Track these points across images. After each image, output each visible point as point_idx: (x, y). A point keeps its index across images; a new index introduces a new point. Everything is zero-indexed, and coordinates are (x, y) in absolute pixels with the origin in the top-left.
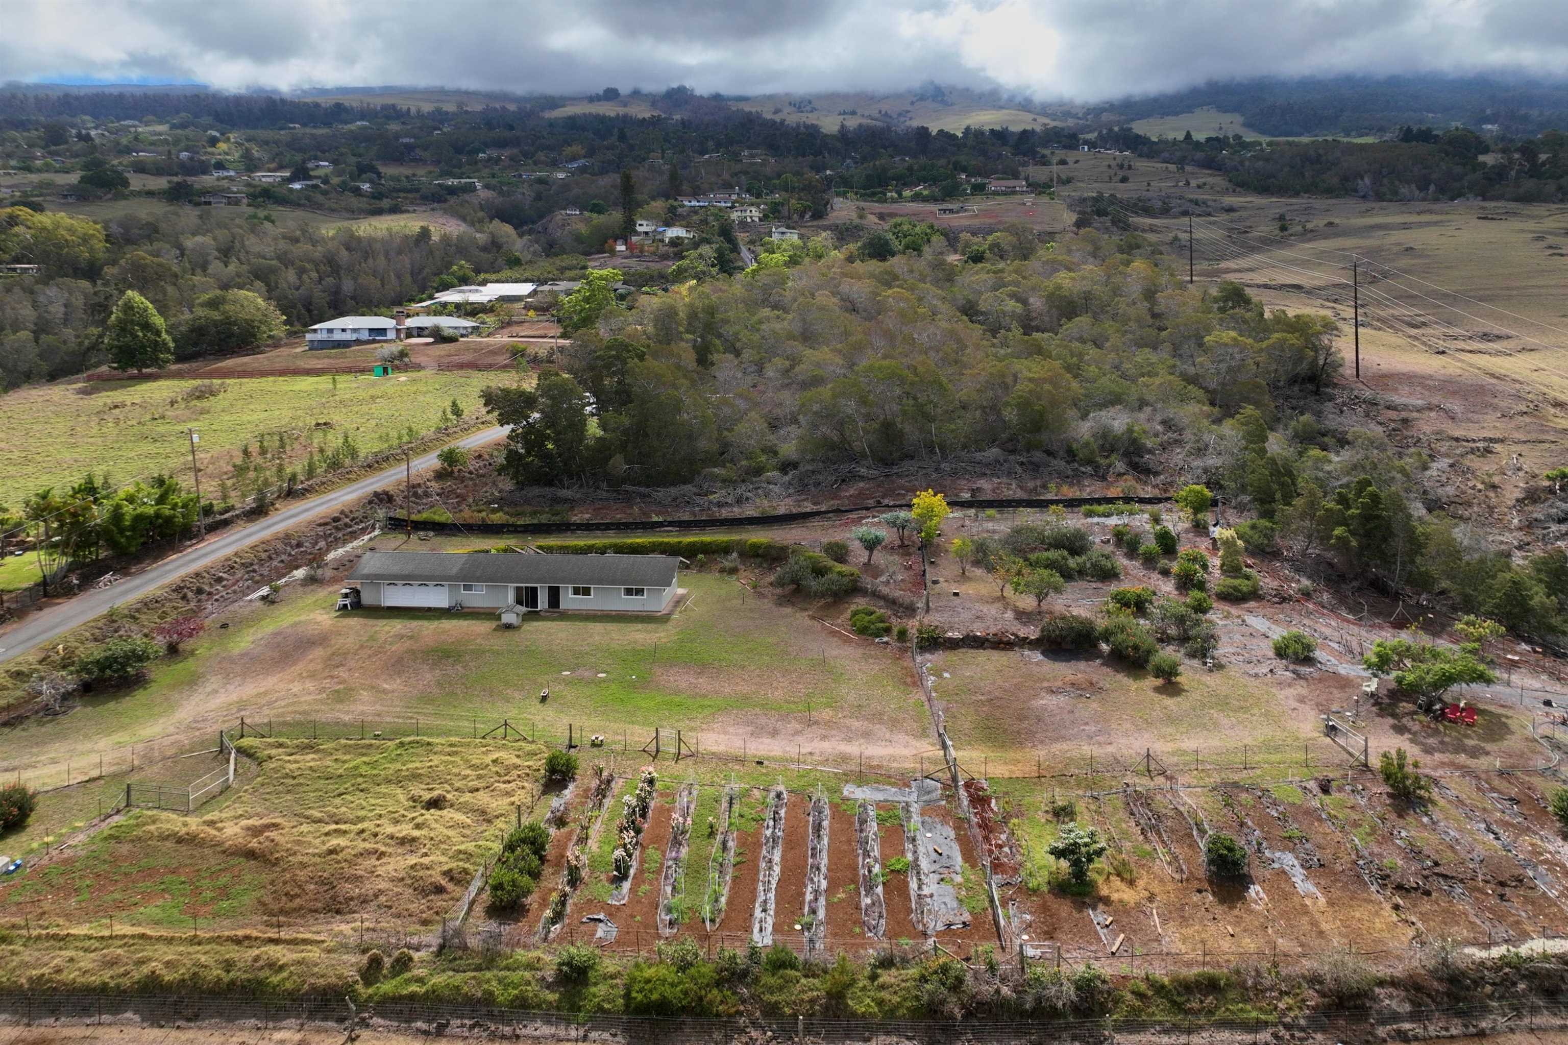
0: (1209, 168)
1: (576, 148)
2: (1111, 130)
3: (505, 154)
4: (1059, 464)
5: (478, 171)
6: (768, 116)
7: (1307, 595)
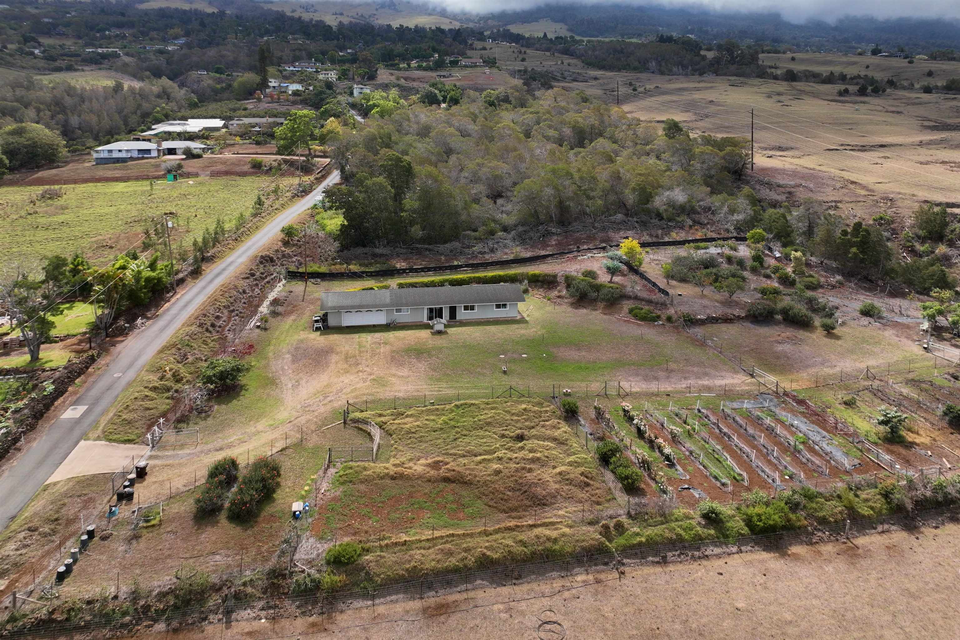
0: (566, 54)
1: (177, 30)
2: (499, 30)
3: (127, 32)
4: (655, 221)
5: (112, 43)
6: (289, 14)
7: (841, 283)
